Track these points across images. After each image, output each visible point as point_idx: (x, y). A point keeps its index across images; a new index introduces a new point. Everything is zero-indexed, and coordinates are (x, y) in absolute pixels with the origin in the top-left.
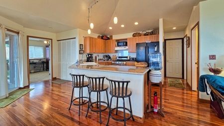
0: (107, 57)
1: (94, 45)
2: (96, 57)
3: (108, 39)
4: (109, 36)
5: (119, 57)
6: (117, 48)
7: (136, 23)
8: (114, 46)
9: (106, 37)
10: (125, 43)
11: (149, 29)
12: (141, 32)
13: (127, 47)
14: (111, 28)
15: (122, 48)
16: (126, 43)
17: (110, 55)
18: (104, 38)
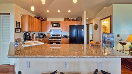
0: (42, 35)
1: (33, 24)
2: (33, 35)
3: (43, 20)
4: (44, 18)
5: (53, 35)
6: (52, 28)
7: (69, 11)
8: (50, 26)
9: (42, 18)
10: (58, 24)
11: (75, 17)
12: (70, 18)
13: (60, 28)
14: (48, 11)
15: (56, 28)
16: (60, 25)
17: (44, 33)
18: (39, 19)
